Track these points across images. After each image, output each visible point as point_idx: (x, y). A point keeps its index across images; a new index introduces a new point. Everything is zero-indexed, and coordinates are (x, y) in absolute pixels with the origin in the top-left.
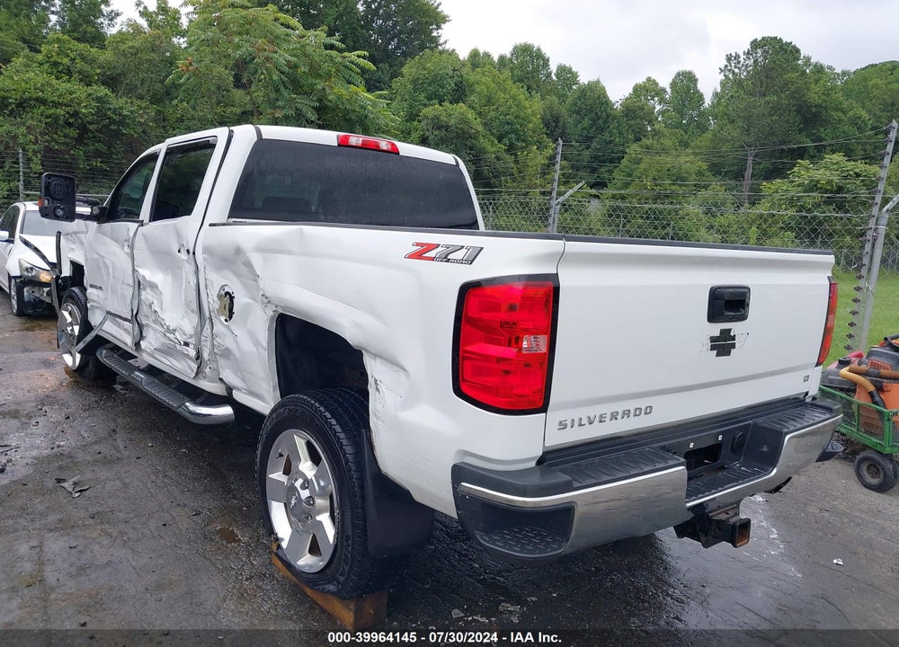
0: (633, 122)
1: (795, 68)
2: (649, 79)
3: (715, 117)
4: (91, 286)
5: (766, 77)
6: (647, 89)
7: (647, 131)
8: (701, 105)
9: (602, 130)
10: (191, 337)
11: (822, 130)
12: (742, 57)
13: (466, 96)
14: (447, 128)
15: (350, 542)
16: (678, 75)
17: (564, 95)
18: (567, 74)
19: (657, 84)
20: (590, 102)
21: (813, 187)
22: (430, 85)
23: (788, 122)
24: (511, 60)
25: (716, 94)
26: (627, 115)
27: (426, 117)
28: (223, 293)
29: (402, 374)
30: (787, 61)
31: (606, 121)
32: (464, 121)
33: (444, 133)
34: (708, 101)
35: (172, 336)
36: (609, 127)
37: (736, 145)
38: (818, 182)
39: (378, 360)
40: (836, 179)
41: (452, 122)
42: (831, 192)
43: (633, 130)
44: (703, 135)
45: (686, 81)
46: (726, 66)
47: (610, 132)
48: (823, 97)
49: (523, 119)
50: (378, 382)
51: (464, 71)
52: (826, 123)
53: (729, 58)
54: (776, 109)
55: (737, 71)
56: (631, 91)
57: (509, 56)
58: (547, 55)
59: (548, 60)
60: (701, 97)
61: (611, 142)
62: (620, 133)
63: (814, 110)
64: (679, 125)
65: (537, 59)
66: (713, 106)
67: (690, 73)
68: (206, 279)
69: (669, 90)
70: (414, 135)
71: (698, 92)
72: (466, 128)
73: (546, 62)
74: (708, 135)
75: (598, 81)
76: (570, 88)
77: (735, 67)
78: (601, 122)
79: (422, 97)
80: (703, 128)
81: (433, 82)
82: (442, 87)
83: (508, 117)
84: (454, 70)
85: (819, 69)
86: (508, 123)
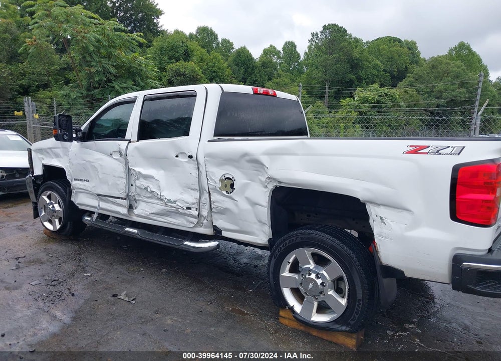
0: (266, 70)
1: (345, 40)
2: (271, 46)
3: (307, 66)
4: (76, 180)
5: (332, 44)
6: (270, 52)
7: (274, 74)
8: (299, 59)
9: (250, 74)
10: (193, 204)
11: (360, 71)
12: (319, 34)
13: (190, 57)
14: (184, 75)
15: (361, 302)
16: (286, 43)
17: (227, 56)
18: (227, 44)
19: (275, 48)
20: (243, 59)
21: (365, 100)
22: (170, 51)
23: (344, 67)
24: (196, 35)
25: (306, 54)
26: (263, 66)
27: (171, 69)
28: (224, 178)
29: (405, 213)
30: (342, 36)
31: (252, 69)
32: (194, 71)
33: (182, 78)
34: (302, 57)
35: (173, 205)
36: (254, 73)
37: (320, 80)
38: (368, 99)
39: (382, 207)
40: (376, 97)
41: (187, 72)
42: (375, 103)
43: (267, 74)
44: (302, 76)
45: (290, 47)
46: (312, 39)
47: (255, 75)
48: (360, 55)
49: (222, 69)
50: (384, 218)
51: (188, 43)
52: (362, 68)
53: (313, 35)
54: (338, 61)
55: (317, 41)
56: (262, 52)
57: (195, 33)
58: (216, 33)
59: (217, 35)
60: (299, 55)
61: (256, 81)
62: (260, 76)
63: (356, 61)
64: (288, 71)
65: (211, 35)
66: (305, 60)
67: (292, 42)
68: (206, 171)
69: (282, 52)
70: (165, 80)
71: (297, 52)
72: (195, 75)
73: (216, 37)
74: (304, 76)
75: (245, 47)
76: (229, 51)
77: (316, 39)
78: (250, 70)
79: (166, 58)
80: (301, 72)
81: (172, 50)
82: (177, 52)
83: (214, 68)
84: (183, 43)
85: (357, 41)
86: (215, 72)
